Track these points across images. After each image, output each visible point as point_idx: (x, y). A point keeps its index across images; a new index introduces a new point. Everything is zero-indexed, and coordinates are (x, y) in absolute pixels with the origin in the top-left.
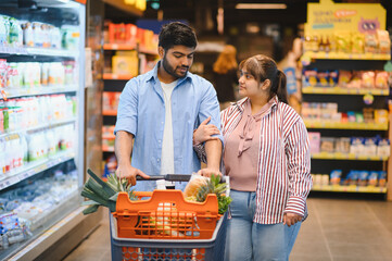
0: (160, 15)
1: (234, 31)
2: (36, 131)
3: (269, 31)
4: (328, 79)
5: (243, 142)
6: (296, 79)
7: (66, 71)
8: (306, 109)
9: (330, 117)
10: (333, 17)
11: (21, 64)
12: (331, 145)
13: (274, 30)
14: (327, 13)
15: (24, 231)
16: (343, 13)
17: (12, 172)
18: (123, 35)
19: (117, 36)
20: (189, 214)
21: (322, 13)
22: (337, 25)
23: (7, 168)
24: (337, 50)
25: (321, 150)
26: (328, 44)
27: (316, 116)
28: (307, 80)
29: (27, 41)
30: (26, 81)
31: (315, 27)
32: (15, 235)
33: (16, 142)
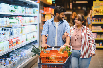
0: (56, 5)
1: (74, 8)
2: (28, 33)
3: (83, 8)
4: (98, 20)
5: (76, 37)
6: (90, 20)
7: (35, 19)
8: (93, 28)
9: (99, 29)
10: (99, 5)
11: (25, 18)
12: (99, 36)
13: (84, 8)
14: (98, 4)
15: (27, 56)
16: (102, 4)
17: (23, 43)
18: (47, 10)
19: (46, 11)
20: (60, 57)
21: (97, 4)
22: (100, 7)
23: (22, 42)
24: (101, 13)
25: (97, 37)
26: (98, 11)
27: (96, 29)
28: (93, 20)
29: (26, 12)
30: (26, 21)
31: (95, 7)
32: (25, 57)
33: (24, 36)
